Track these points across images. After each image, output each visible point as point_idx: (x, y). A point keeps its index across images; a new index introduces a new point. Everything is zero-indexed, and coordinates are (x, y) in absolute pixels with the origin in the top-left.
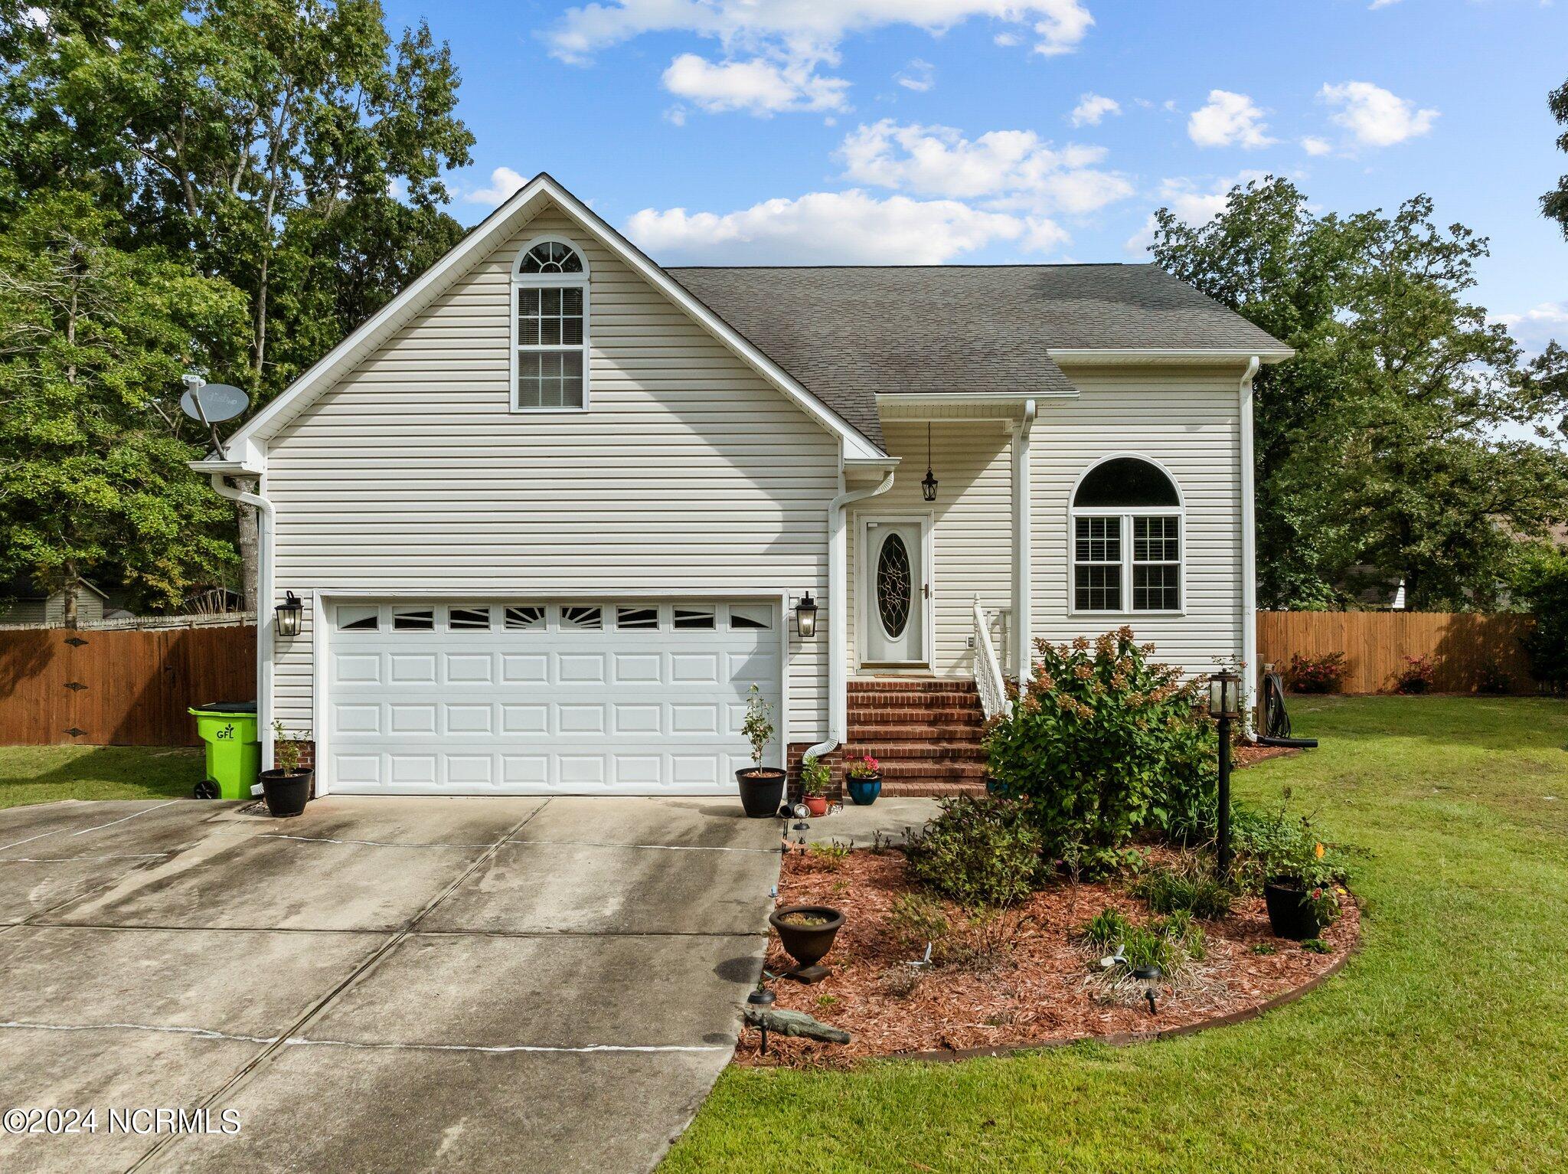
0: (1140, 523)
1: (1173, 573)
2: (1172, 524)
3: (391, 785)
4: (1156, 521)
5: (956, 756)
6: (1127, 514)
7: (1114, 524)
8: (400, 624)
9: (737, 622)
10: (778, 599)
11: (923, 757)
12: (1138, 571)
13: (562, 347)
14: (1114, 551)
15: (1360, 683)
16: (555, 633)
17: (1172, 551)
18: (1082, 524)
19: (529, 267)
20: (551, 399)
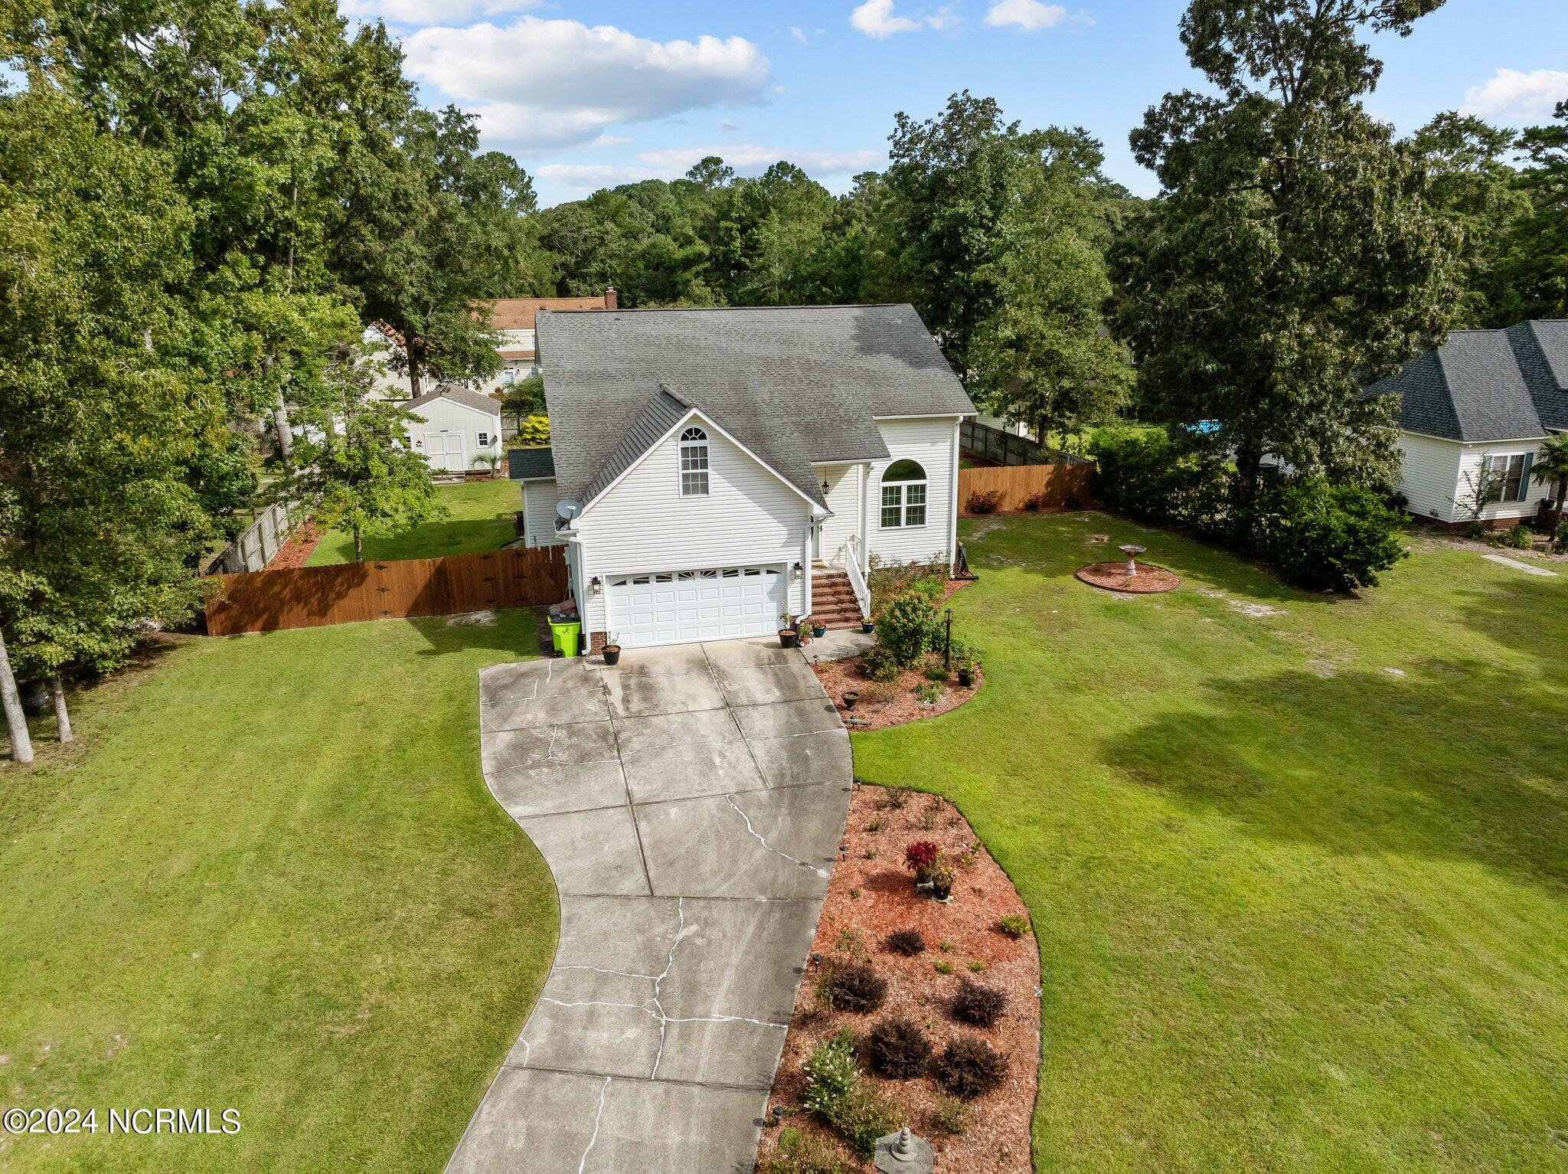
0: (909, 488)
1: (922, 510)
2: (923, 487)
3: (635, 645)
4: (916, 487)
5: (845, 610)
6: (904, 484)
7: (899, 488)
8: (635, 582)
9: (769, 572)
10: (785, 564)
11: (833, 612)
12: (909, 510)
13: (700, 471)
14: (898, 501)
15: (1007, 506)
16: (699, 582)
17: (923, 499)
18: (885, 489)
19: (684, 438)
20: (695, 492)
